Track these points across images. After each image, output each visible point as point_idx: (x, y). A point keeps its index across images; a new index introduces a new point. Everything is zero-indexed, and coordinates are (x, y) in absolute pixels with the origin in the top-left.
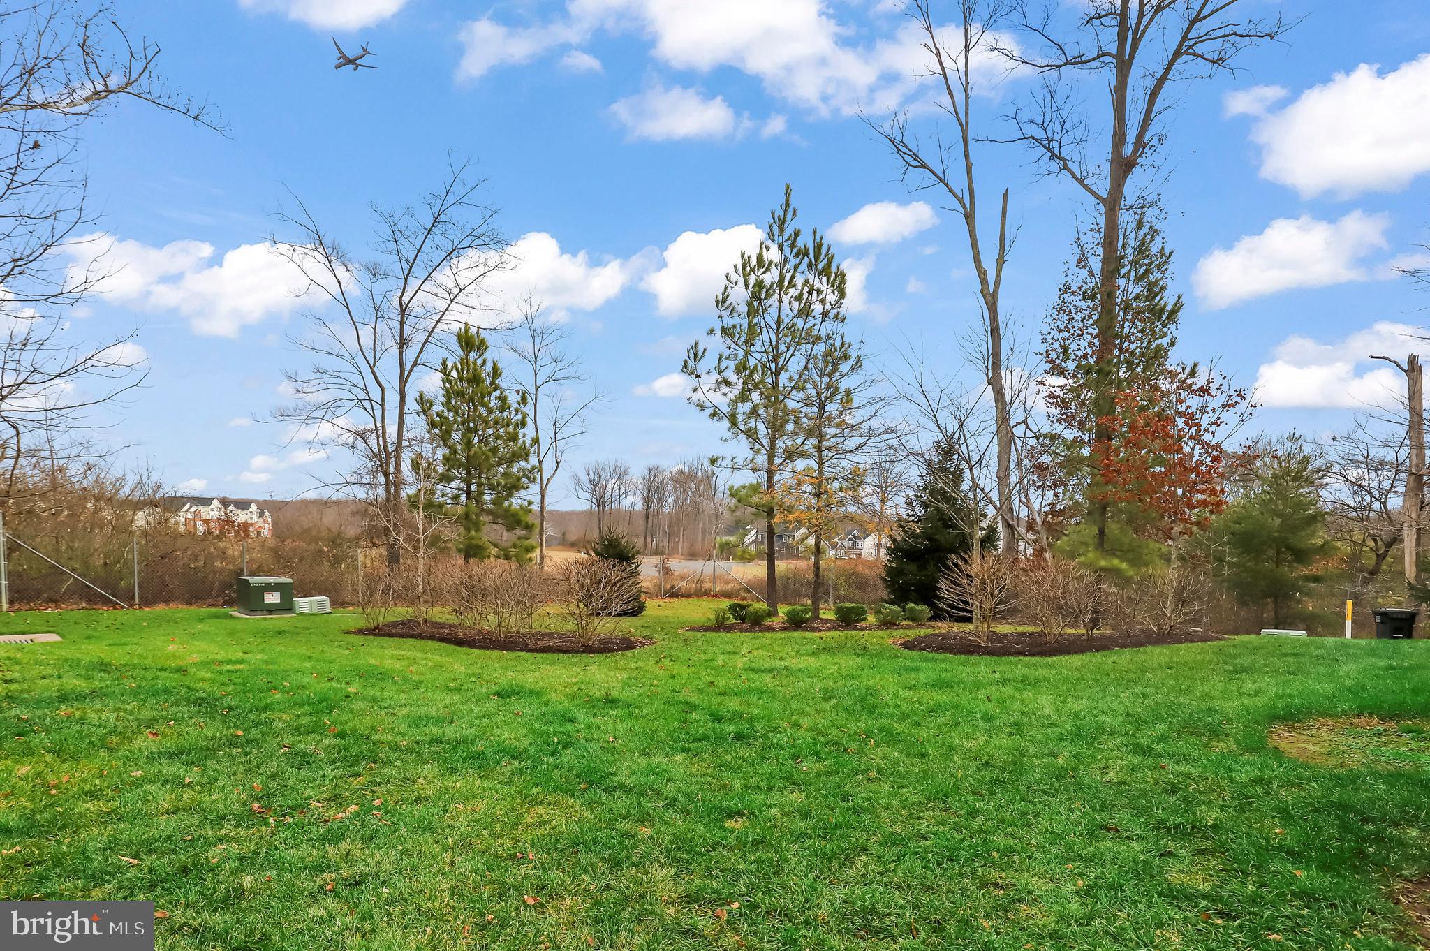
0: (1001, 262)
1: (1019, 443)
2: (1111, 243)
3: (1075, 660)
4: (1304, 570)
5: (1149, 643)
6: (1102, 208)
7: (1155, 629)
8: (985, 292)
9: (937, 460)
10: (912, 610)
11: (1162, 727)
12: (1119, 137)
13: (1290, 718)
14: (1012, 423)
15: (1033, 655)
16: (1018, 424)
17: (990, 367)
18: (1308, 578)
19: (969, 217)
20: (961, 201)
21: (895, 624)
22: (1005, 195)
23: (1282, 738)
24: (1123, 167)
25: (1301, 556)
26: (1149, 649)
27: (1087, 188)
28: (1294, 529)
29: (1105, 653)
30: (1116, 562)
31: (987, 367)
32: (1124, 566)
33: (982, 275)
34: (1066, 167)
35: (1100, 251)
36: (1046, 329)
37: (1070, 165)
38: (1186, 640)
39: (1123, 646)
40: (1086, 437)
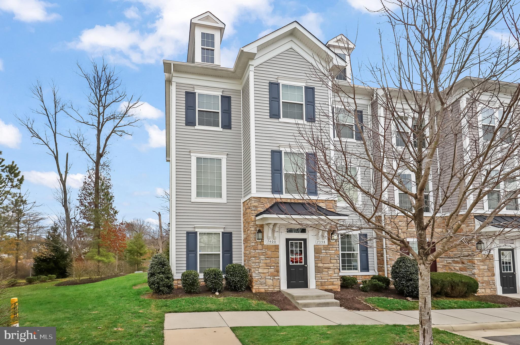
0: (66, 172)
1: (73, 225)
2: (97, 174)
3: (100, 282)
4: (142, 257)
5: (113, 278)
6: (95, 165)
7: (114, 274)
8: (62, 180)
9: (52, 232)
10: (50, 277)
11: (118, 289)
12: (98, 148)
13: (135, 285)
14: (70, 218)
15: (91, 283)
16: (72, 218)
17: (63, 202)
18: (143, 259)
19: (56, 158)
20: (53, 152)
21: (46, 281)
22: (67, 154)
23: (134, 288)
24: (100, 156)
25: (141, 254)
26: (114, 278)
27: (90, 157)
28: (140, 249)
29: (106, 280)
30: (103, 258)
31: (62, 202)
32: (105, 259)
33: (61, 175)
34: (84, 150)
35: (94, 176)
36: (80, 193)
37: (85, 150)
38: (120, 276)
39: (108, 279)
40: (92, 223)
